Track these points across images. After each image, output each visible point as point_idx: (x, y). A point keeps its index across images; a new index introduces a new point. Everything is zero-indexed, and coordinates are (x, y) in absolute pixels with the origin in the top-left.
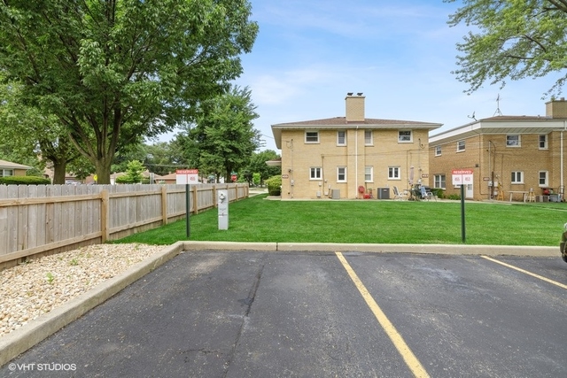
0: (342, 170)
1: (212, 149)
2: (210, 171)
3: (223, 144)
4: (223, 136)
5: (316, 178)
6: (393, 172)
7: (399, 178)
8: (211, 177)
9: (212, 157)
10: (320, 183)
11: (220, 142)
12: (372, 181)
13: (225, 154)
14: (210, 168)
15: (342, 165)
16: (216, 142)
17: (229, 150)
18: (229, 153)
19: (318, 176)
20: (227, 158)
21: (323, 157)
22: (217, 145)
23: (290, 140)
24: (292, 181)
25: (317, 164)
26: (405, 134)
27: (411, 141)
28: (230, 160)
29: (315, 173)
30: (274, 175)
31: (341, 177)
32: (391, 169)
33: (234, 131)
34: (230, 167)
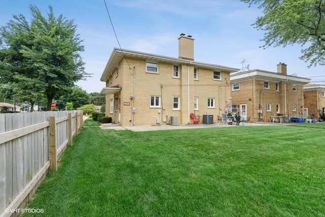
0: (176, 99)
1: (31, 73)
2: (24, 100)
3: (46, 68)
4: (46, 60)
5: (155, 106)
6: (210, 102)
7: (214, 107)
8: (25, 105)
9: (30, 81)
10: (160, 111)
11: (41, 65)
12: (197, 109)
13: (48, 79)
14: (24, 97)
15: (177, 94)
16: (36, 65)
17: (53, 75)
18: (53, 79)
19: (157, 104)
20: (51, 84)
21: (162, 87)
22: (38, 68)
23: (132, 67)
24: (134, 109)
25: (156, 93)
26: (217, 73)
27: (221, 79)
28: (54, 85)
29: (154, 101)
30: (84, 104)
31: (176, 106)
32: (209, 100)
33: (60, 56)
34: (51, 94)
